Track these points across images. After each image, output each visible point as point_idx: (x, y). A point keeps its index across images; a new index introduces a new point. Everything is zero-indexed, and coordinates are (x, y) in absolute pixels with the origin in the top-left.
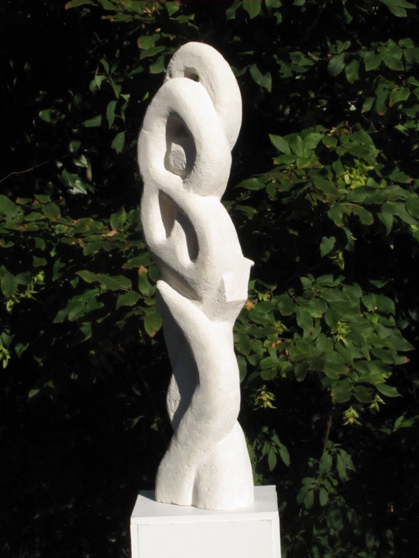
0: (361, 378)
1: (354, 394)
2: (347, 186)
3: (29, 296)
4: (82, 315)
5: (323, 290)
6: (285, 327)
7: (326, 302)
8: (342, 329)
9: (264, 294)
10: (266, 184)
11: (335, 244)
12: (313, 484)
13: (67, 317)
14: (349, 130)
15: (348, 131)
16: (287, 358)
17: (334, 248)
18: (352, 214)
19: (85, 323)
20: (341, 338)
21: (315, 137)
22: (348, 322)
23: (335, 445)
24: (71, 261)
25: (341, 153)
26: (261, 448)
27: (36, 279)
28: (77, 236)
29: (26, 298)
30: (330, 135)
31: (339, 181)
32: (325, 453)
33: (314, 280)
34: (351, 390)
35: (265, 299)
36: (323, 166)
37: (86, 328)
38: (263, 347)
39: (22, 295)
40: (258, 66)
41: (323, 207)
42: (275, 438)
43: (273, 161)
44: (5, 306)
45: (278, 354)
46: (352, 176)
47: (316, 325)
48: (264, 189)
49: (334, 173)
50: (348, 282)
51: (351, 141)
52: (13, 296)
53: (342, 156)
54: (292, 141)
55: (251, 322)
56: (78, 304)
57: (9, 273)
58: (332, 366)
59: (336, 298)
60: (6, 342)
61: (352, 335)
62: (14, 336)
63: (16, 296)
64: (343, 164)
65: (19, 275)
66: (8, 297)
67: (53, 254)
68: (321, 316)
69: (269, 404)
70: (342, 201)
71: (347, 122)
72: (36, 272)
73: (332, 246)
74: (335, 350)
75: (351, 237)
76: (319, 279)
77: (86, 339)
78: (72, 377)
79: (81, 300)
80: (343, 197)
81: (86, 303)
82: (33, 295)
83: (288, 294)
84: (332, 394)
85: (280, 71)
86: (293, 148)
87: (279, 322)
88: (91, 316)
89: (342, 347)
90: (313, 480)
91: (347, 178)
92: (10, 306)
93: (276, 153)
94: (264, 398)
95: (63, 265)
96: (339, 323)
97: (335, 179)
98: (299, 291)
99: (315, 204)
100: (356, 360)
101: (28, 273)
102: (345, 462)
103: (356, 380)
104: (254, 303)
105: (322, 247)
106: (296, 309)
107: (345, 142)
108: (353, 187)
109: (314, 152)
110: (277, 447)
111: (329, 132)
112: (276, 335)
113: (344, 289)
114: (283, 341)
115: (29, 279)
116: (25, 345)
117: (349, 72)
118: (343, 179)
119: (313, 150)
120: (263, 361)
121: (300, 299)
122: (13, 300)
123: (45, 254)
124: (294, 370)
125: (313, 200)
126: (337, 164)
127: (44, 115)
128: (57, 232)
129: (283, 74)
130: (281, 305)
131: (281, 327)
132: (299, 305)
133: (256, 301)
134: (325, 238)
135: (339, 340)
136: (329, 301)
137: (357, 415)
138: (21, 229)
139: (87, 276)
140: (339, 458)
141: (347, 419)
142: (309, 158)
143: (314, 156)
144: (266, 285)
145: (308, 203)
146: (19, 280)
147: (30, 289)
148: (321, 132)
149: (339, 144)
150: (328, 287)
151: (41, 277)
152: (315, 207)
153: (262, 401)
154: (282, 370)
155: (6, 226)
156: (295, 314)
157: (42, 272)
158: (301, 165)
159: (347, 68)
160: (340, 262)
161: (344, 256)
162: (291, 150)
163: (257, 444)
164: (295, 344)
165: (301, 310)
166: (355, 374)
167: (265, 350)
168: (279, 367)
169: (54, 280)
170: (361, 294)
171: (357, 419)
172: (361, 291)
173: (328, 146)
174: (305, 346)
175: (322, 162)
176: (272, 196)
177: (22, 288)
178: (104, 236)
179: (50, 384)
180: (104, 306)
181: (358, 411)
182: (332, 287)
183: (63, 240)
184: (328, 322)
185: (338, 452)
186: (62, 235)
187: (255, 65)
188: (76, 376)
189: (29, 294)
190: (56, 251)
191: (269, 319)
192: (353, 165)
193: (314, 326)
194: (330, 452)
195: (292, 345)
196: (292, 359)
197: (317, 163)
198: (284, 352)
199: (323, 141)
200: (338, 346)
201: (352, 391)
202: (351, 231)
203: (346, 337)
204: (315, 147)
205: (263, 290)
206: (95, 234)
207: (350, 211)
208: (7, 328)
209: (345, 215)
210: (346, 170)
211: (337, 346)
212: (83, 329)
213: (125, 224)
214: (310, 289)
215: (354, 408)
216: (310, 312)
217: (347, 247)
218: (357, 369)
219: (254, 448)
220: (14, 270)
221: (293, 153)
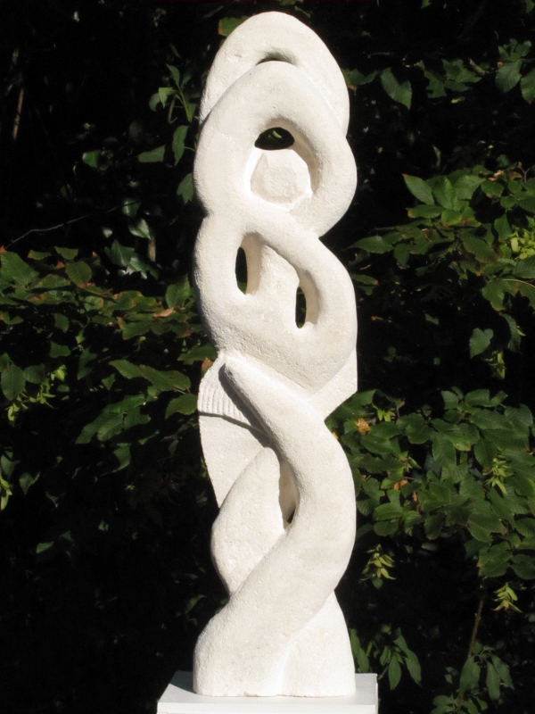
0: (524, 543)
1: (512, 566)
2: (514, 255)
3: (43, 401)
4: (118, 433)
5: (474, 412)
6: (414, 462)
7: (478, 429)
8: (499, 469)
9: (386, 411)
10: (394, 245)
11: (491, 340)
12: (450, 705)
13: (96, 434)
14: (523, 175)
15: (520, 176)
16: (414, 507)
17: (491, 345)
18: (518, 294)
19: (122, 445)
20: (498, 482)
21: (471, 181)
22: (509, 462)
23: (486, 648)
24: (106, 350)
25: (508, 205)
26: (379, 656)
27: (53, 377)
28: (117, 314)
29: (38, 405)
30: (493, 179)
31: (503, 248)
32: (470, 659)
33: (461, 397)
34: (507, 559)
35: (388, 419)
36: (479, 224)
37: (122, 451)
38: (380, 489)
39: (32, 400)
40: (392, 71)
41: (476, 282)
42: (401, 642)
43: (406, 212)
44: (7, 412)
45: (402, 500)
46: (523, 241)
47: (461, 461)
48: (392, 252)
49: (496, 234)
50: (512, 402)
51: (524, 190)
52: (19, 399)
53: (509, 212)
54: (438, 185)
55: (364, 451)
56: (114, 416)
57: (13, 365)
58: (481, 520)
59: (493, 424)
60: (7, 471)
61: (514, 479)
62: (18, 462)
63: (23, 399)
64: (511, 222)
65: (29, 369)
66: (11, 399)
67: (79, 339)
68: (468, 449)
69: (385, 572)
70: (505, 276)
71: (520, 163)
72: (54, 366)
73: (487, 343)
74: (487, 499)
75: (516, 331)
76: (469, 395)
77: (122, 467)
78: (101, 527)
79: (119, 411)
80: (507, 270)
81: (125, 415)
82: (47, 399)
83: (422, 413)
84: (480, 565)
85: (428, 88)
86: (439, 196)
87: (406, 453)
88: (130, 434)
89: (498, 496)
90: (451, 700)
91: (514, 243)
92: (14, 414)
93: (412, 201)
94: (378, 563)
95: (94, 356)
96: (495, 460)
97: (497, 244)
98: (439, 410)
99: (465, 277)
100: (518, 517)
101: (43, 366)
102: (499, 675)
103: (517, 546)
104: (370, 425)
105: (473, 343)
106: (432, 435)
107: (515, 190)
108: (522, 257)
109: (468, 203)
110: (403, 654)
111: (492, 176)
112: (401, 472)
113: (506, 413)
114: (409, 481)
115: (44, 375)
116: (34, 477)
117: (526, 86)
118: (509, 245)
119: (466, 200)
120: (379, 509)
121: (437, 422)
122: (18, 404)
123: (68, 339)
124: (422, 524)
125: (462, 271)
126: (502, 222)
127: (89, 158)
128: (88, 308)
129: (431, 92)
130: (409, 429)
131: (409, 462)
132: (437, 431)
133: (374, 421)
134: (477, 331)
135: (493, 485)
136: (483, 427)
137: (515, 598)
138: (36, 300)
139: (126, 369)
140: (490, 668)
141: (499, 603)
142: (461, 212)
143: (468, 209)
144: (389, 398)
145: (454, 275)
146: (28, 376)
147: (45, 392)
148: (481, 176)
149: (506, 193)
150: (482, 408)
151: (60, 373)
152: (463, 281)
153: (374, 568)
154: (406, 522)
155: (13, 295)
156: (430, 443)
157: (63, 367)
158: (448, 220)
159: (524, 80)
160: (499, 366)
161: (504, 358)
162: (435, 199)
163: (374, 649)
164: (427, 487)
165: (439, 438)
166: (516, 538)
167: (383, 494)
168: (401, 518)
169: (79, 378)
170: (532, 422)
171: (515, 603)
172: (532, 418)
173: (489, 195)
174: (441, 490)
175: (478, 218)
176: (402, 263)
177: (32, 389)
178: (155, 315)
179: (67, 536)
180: (151, 421)
181: (517, 592)
182: (488, 408)
183: (96, 319)
184: (479, 458)
185: (490, 660)
186: (94, 313)
187: (389, 69)
188: (107, 526)
189: (42, 398)
190: (84, 335)
191: (391, 448)
192: (525, 224)
193: (458, 463)
194: (477, 659)
195: (423, 488)
196: (422, 508)
197: (472, 219)
198: (410, 498)
199: (483, 188)
200: (493, 494)
201: (510, 562)
202: (518, 324)
203: (505, 481)
204: (470, 197)
205: (385, 406)
206: (142, 312)
207: (516, 291)
208: (10, 451)
209: (507, 295)
210: (513, 232)
211: (490, 493)
212: (118, 453)
213: (187, 301)
214: (456, 409)
215: (510, 586)
216: (452, 441)
217: (510, 345)
218: (518, 530)
219: (368, 654)
220: (22, 362)
221: (437, 203)
